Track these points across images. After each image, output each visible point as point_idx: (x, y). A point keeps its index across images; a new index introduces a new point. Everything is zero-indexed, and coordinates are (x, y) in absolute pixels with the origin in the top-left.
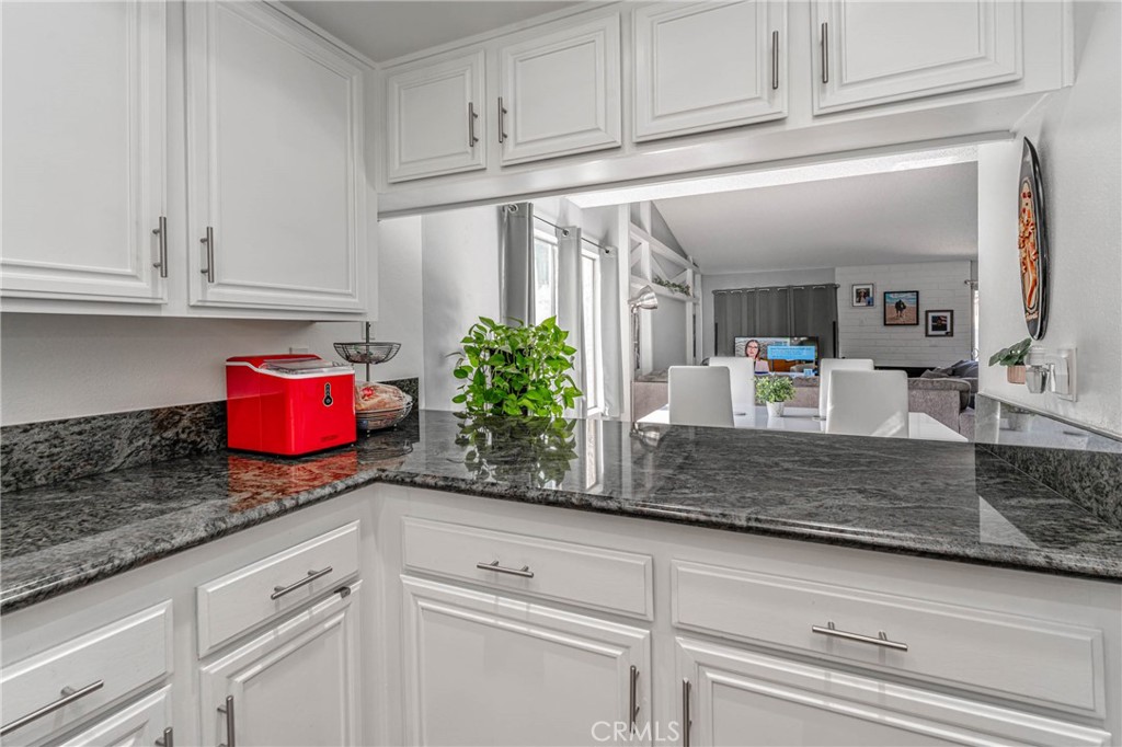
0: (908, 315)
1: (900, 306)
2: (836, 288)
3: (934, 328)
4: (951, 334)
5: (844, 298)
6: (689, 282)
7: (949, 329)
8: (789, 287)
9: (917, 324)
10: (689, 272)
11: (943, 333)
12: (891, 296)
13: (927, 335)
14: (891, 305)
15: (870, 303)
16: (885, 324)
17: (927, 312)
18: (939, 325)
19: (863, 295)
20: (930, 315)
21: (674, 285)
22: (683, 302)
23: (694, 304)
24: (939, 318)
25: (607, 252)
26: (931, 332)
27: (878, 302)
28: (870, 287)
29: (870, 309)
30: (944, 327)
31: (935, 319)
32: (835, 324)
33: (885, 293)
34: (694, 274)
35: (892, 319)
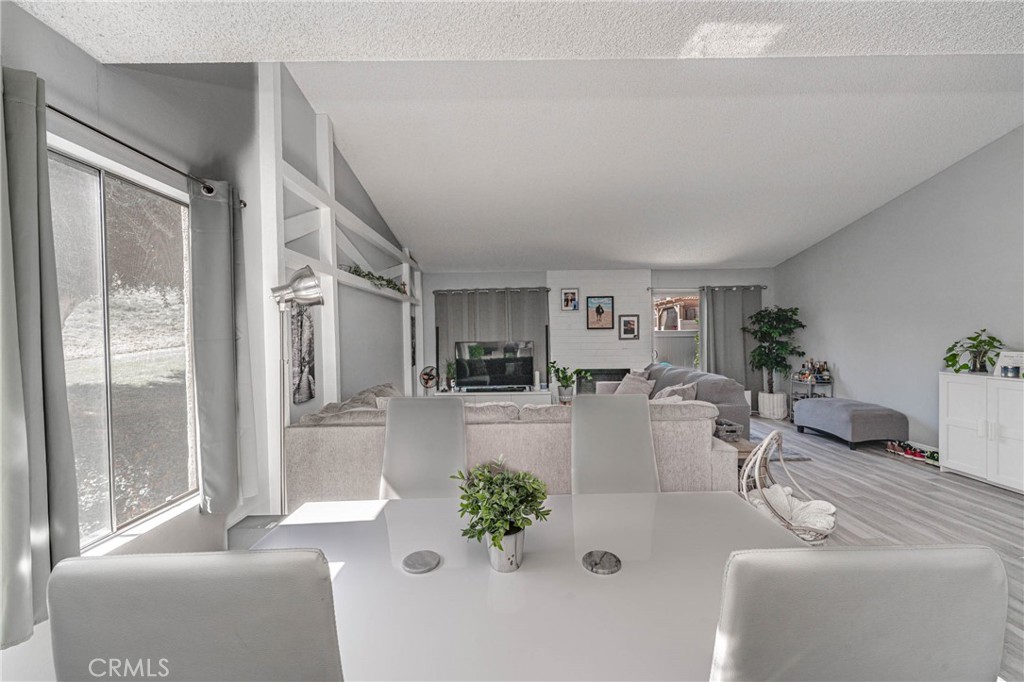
0: (606, 320)
1: (599, 311)
2: (548, 291)
3: (625, 332)
4: (637, 337)
5: (555, 301)
6: (406, 278)
7: (636, 333)
8: (506, 289)
9: (613, 328)
10: (405, 267)
11: (632, 336)
12: (592, 300)
13: (619, 338)
14: (593, 310)
15: (575, 308)
16: (588, 328)
17: (620, 316)
18: (629, 329)
19: (569, 300)
21: (380, 278)
22: (398, 302)
23: (412, 305)
24: (629, 322)
25: (210, 190)
30: (632, 331)
31: (627, 323)
32: (547, 327)
33: (587, 298)
34: (412, 270)
35: (593, 323)
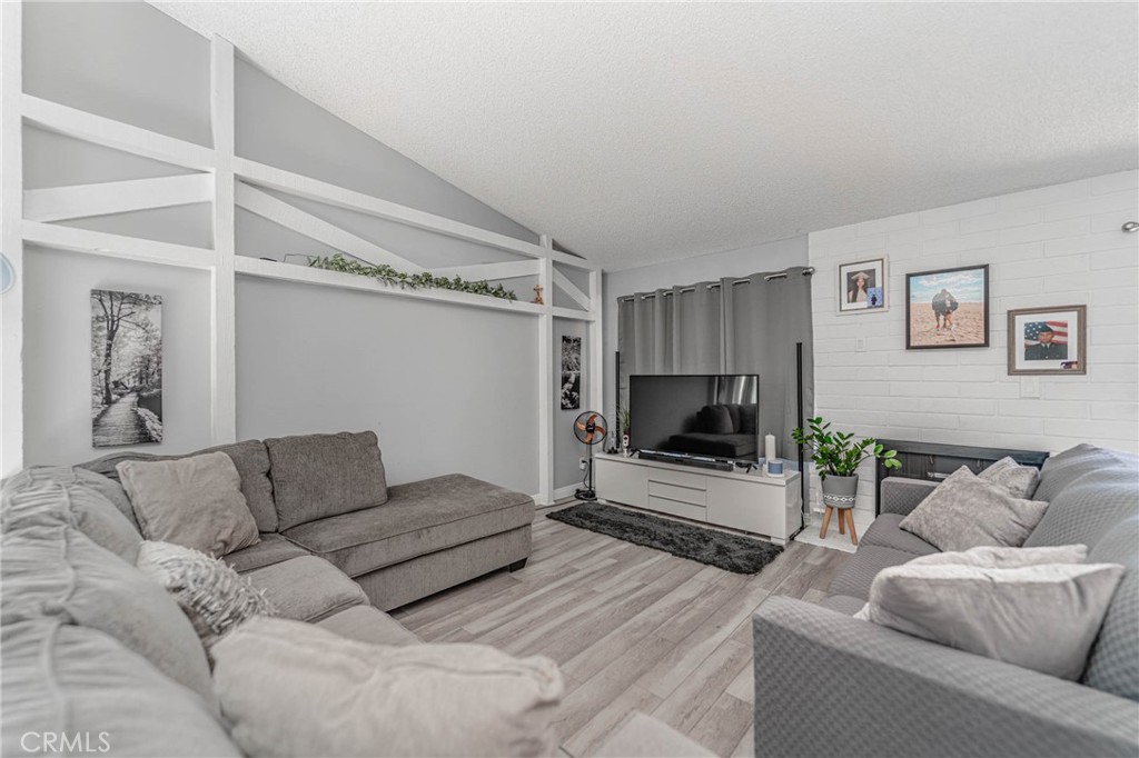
1: (943, 305)
2: (808, 274)
3: (1031, 353)
4: (1077, 367)
5: (825, 291)
7: (1073, 358)
8: (724, 280)
9: (986, 344)
11: (1056, 364)
13: (1012, 371)
14: (923, 303)
15: (876, 303)
16: (909, 347)
17: (1011, 315)
18: (1046, 346)
19: (859, 285)
20: (1021, 322)
24: (1045, 328)
26: (1021, 363)
27: (894, 298)
28: (877, 266)
29: (876, 316)
30: (1057, 350)
31: (1033, 331)
32: (801, 354)
33: (909, 276)
35: (925, 334)
